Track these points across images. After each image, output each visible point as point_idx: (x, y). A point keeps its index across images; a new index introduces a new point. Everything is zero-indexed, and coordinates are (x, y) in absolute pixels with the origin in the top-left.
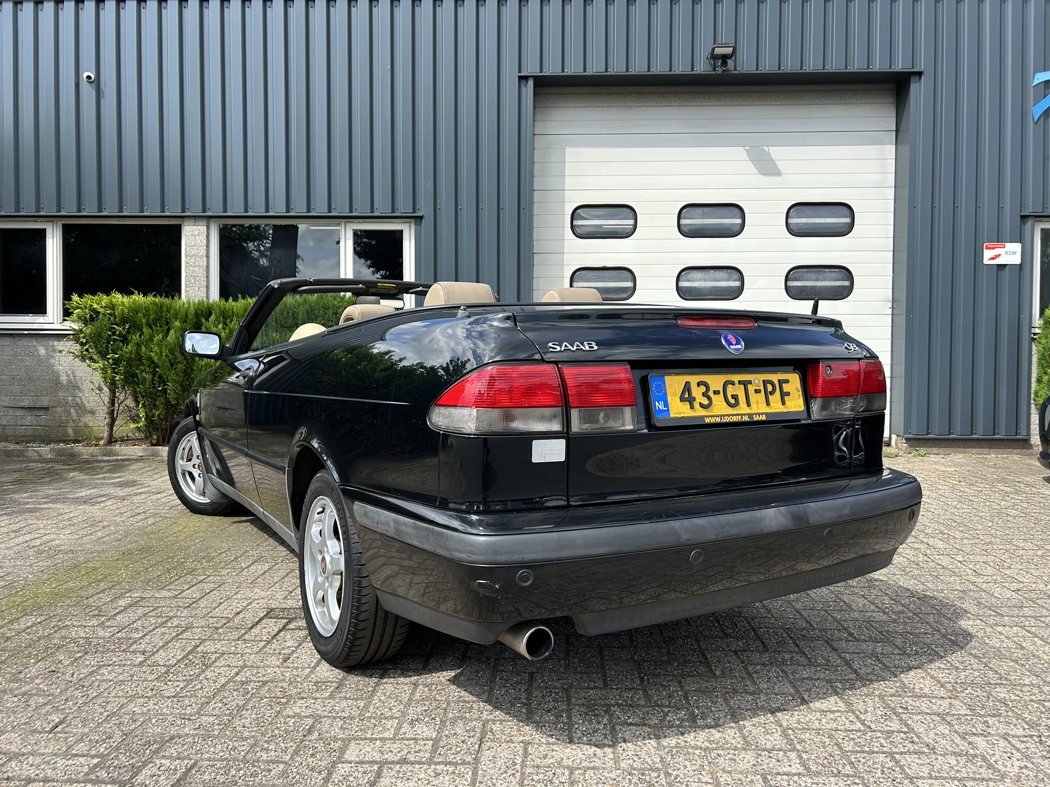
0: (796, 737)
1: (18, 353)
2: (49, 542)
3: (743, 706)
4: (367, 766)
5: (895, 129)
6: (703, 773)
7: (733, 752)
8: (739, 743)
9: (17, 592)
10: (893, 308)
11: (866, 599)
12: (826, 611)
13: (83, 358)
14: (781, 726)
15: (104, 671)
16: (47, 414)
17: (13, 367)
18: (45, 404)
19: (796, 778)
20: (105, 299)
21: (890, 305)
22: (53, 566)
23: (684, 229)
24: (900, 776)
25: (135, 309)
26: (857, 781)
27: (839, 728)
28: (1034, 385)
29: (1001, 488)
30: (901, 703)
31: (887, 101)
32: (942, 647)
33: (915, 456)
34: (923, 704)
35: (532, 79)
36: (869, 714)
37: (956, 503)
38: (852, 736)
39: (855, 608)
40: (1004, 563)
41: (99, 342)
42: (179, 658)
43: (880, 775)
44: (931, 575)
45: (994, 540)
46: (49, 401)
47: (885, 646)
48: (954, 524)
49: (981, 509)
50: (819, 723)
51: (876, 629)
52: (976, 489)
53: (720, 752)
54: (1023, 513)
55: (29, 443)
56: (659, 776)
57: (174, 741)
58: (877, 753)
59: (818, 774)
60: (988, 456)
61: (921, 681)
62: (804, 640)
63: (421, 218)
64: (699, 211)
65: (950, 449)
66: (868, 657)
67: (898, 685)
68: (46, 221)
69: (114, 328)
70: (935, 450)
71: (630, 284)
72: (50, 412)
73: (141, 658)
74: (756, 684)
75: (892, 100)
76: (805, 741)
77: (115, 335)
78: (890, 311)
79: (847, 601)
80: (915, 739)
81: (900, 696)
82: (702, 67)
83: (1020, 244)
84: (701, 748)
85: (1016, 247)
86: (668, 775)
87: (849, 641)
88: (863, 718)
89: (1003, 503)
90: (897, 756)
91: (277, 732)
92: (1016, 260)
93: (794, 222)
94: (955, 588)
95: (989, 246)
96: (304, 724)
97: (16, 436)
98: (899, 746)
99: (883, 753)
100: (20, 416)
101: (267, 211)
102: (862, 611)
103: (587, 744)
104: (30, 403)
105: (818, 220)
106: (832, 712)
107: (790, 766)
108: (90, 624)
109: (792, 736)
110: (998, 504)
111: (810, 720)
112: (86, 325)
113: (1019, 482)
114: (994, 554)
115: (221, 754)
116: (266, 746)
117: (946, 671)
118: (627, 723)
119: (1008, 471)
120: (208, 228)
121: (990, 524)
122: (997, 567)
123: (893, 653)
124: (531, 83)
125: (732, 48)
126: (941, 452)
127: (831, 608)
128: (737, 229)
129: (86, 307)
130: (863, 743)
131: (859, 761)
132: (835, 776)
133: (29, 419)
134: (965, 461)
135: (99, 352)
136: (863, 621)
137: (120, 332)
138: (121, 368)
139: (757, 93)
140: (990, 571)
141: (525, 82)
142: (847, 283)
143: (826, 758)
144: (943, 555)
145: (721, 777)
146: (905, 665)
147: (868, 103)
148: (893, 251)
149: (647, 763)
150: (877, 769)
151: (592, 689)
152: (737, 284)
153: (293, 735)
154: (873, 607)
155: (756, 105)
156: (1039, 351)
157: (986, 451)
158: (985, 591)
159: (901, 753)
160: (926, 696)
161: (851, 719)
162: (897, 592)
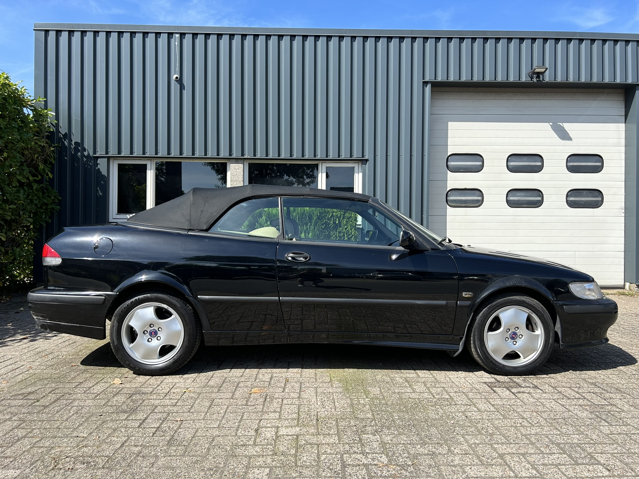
5: (624, 114)
10: (625, 213)
21: (624, 211)
23: (510, 167)
31: (620, 99)
35: (431, 83)
63: (367, 160)
64: (518, 158)
68: (147, 160)
71: (480, 198)
75: (622, 98)
78: (623, 215)
93: (570, 164)
101: (279, 156)
105: (583, 164)
120: (243, 165)
124: (430, 85)
128: (540, 168)
141: (426, 85)
142: (600, 199)
147: (610, 100)
148: (625, 181)
152: (540, 198)
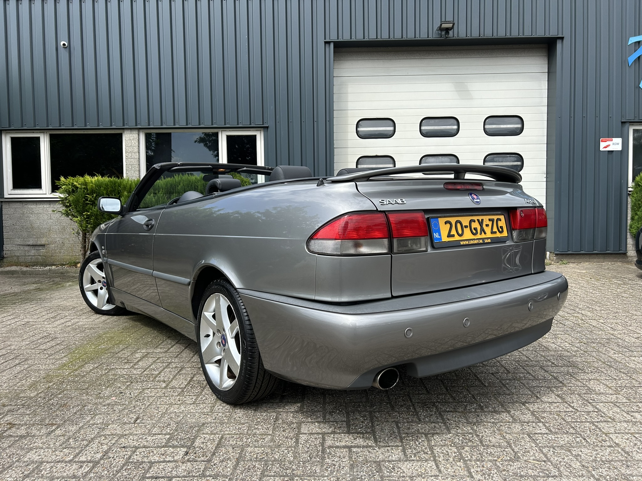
0: (539, 416)
1: (25, 213)
2: (76, 323)
3: (506, 401)
4: (316, 435)
5: (547, 71)
6: (496, 434)
7: (508, 424)
8: (510, 420)
9: (74, 351)
10: (547, 177)
11: (556, 344)
12: (535, 351)
13: (67, 215)
14: (530, 410)
15: (146, 391)
16: (44, 249)
17: (22, 221)
18: (43, 243)
19: (546, 435)
20: (81, 179)
21: (545, 176)
22: (87, 336)
23: (424, 132)
24: (600, 433)
25: (99, 185)
26: (578, 436)
27: (561, 410)
28: (629, 222)
29: (615, 281)
30: (590, 397)
31: (543, 55)
32: (604, 369)
33: (561, 264)
34: (602, 398)
35: (333, 43)
36: (575, 403)
37: (591, 290)
38: (569, 414)
39: (551, 349)
40: (628, 324)
41: (78, 205)
42: (186, 384)
43: (589, 433)
44: (588, 331)
45: (618, 311)
46: (45, 241)
47: (573, 369)
48: (594, 302)
49: (607, 293)
50: (550, 409)
51: (566, 360)
52: (601, 282)
53: (502, 424)
54: (631, 295)
55: (33, 266)
56: (473, 437)
57: (205, 426)
58: (585, 422)
59: (556, 433)
60: (603, 264)
61: (598, 386)
62: (528, 367)
63: (267, 127)
64: (432, 121)
65: (581, 259)
66: (566, 375)
67: (586, 388)
68: (40, 132)
69: (87, 197)
70: (572, 260)
71: (392, 166)
72: (46, 248)
73: (164, 385)
74: (509, 390)
75: (546, 54)
76: (545, 418)
77: (88, 201)
78: (545, 180)
79: (546, 346)
80: (603, 415)
81: (589, 394)
82: (433, 35)
83: (621, 139)
84: (491, 422)
85: (619, 140)
86: (478, 436)
87: (553, 367)
88: (572, 405)
89: (618, 290)
90: (596, 424)
91: (259, 420)
92: (619, 148)
93: (488, 127)
94: (603, 337)
95: (603, 140)
96: (272, 415)
97: (25, 262)
98: (595, 418)
99: (588, 422)
100: (27, 250)
101: (174, 125)
102: (555, 351)
103: (428, 422)
104: (33, 242)
105: (502, 126)
106: (555, 403)
107: (541, 430)
108: (126, 367)
109: (537, 415)
110: (616, 291)
111: (544, 407)
112: (69, 195)
113: (624, 278)
114: (620, 318)
115: (234, 431)
116: (257, 427)
117: (610, 381)
118: (446, 411)
119: (616, 271)
120: (139, 135)
121: (614, 302)
122: (624, 326)
123: (579, 372)
124: (332, 45)
125: (452, 24)
126: (576, 261)
127: (538, 350)
128: (455, 131)
129: (69, 185)
130: (576, 418)
131: (576, 426)
132: (566, 434)
133: (33, 252)
134: (591, 267)
135: (78, 211)
136: (557, 356)
137: (91, 199)
138: (92, 221)
139: (466, 51)
140: (620, 327)
141: (328, 45)
142: (519, 163)
143: (559, 426)
144: (592, 319)
145: (506, 436)
146: (587, 378)
147: (531, 56)
148: (547, 144)
149: (464, 430)
150: (587, 430)
151: (421, 394)
153: (269, 421)
154: (561, 349)
155: (465, 58)
156: (632, 201)
157: (602, 260)
158: (620, 339)
159: (598, 422)
160: (602, 394)
161: (566, 406)
162: (572, 340)
